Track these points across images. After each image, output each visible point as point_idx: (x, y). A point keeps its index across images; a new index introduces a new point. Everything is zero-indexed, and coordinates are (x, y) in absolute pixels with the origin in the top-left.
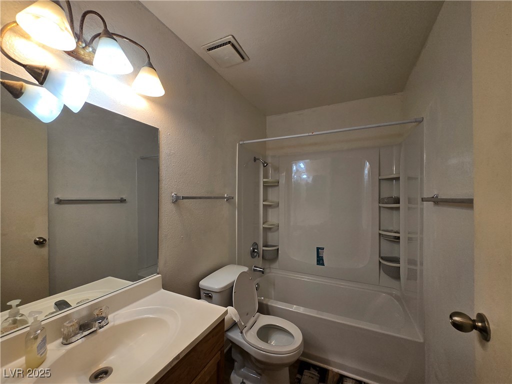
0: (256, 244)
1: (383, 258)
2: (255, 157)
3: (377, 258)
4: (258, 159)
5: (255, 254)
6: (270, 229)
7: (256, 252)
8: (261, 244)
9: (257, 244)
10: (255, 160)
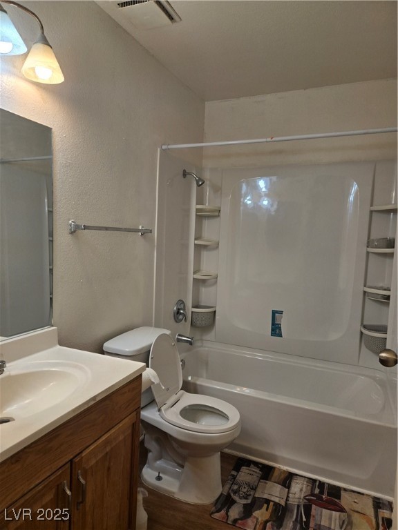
0: (181, 302)
1: (365, 327)
2: (184, 171)
3: (358, 327)
4: (190, 174)
5: (181, 317)
6: (204, 281)
7: (181, 314)
8: (189, 303)
9: (183, 303)
10: (185, 174)
